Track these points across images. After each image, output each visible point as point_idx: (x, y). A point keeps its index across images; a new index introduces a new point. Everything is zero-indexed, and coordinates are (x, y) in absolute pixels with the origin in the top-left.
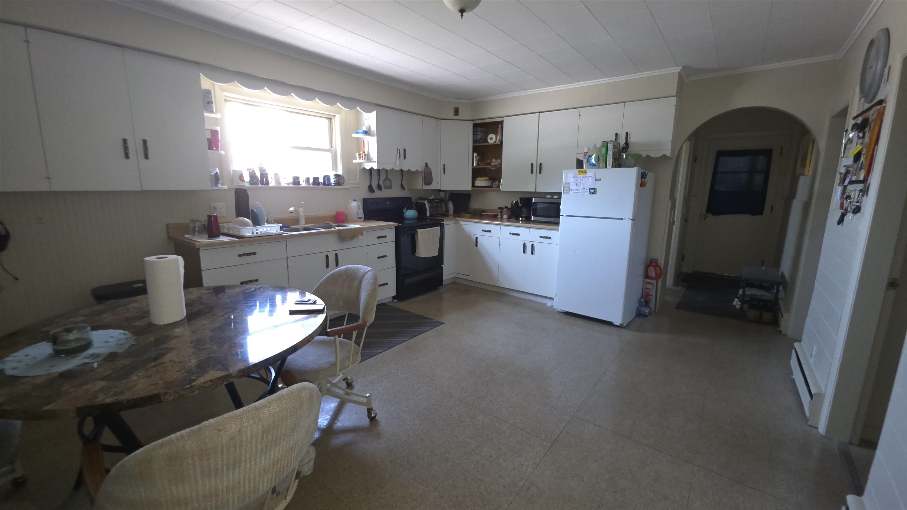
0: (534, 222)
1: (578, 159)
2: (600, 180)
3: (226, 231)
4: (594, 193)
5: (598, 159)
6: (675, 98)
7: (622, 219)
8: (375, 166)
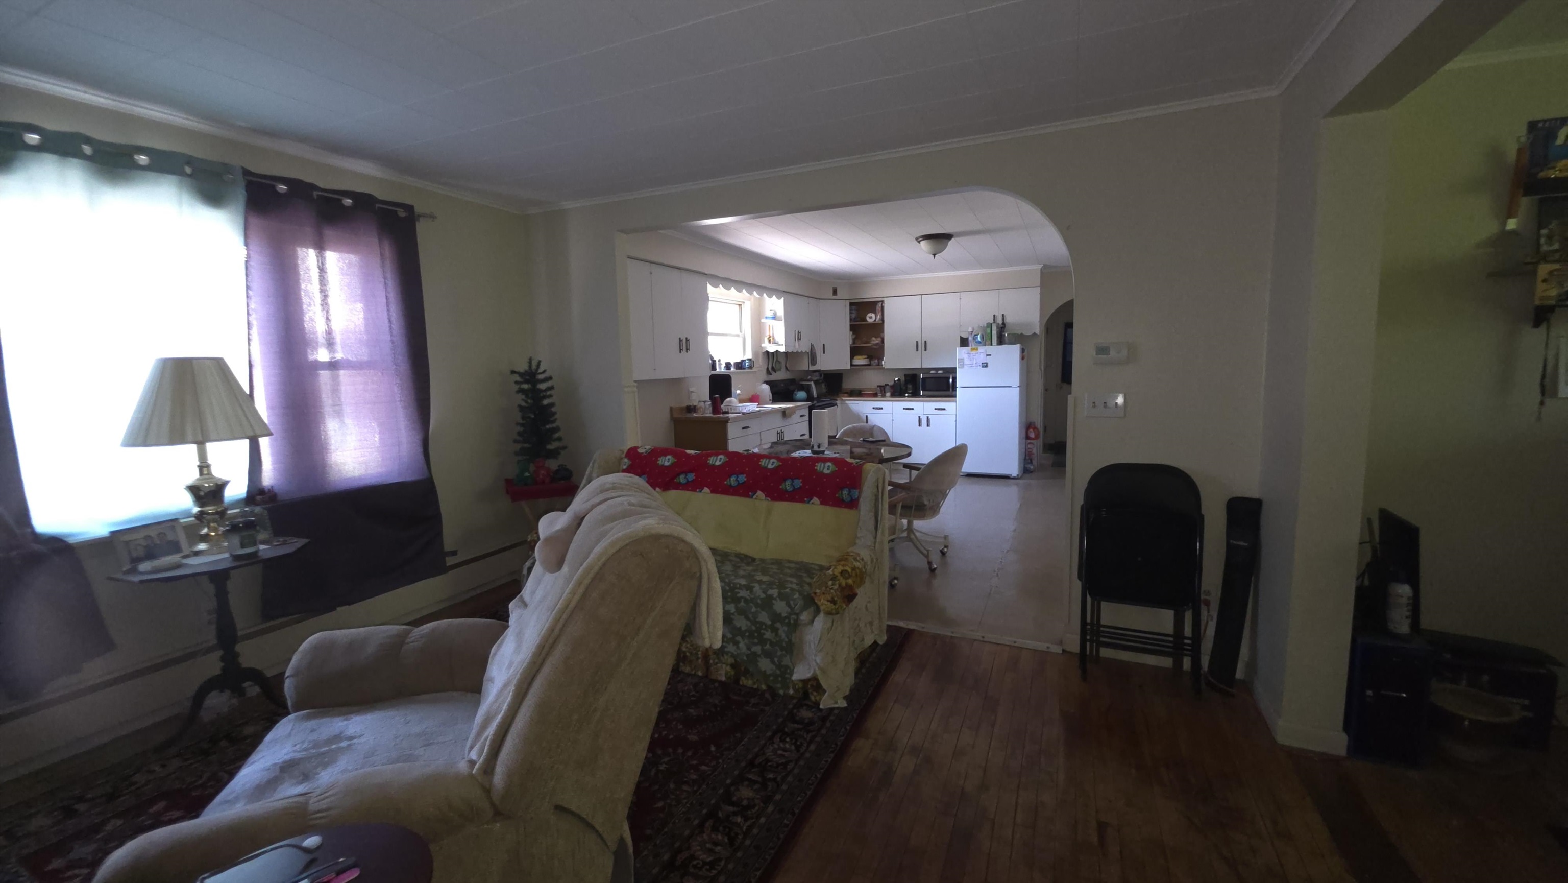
0: (924, 396)
1: (961, 338)
2: (990, 355)
3: (733, 411)
4: (986, 366)
5: (982, 337)
6: (1039, 288)
7: (1011, 387)
8: (782, 349)
